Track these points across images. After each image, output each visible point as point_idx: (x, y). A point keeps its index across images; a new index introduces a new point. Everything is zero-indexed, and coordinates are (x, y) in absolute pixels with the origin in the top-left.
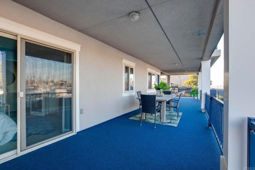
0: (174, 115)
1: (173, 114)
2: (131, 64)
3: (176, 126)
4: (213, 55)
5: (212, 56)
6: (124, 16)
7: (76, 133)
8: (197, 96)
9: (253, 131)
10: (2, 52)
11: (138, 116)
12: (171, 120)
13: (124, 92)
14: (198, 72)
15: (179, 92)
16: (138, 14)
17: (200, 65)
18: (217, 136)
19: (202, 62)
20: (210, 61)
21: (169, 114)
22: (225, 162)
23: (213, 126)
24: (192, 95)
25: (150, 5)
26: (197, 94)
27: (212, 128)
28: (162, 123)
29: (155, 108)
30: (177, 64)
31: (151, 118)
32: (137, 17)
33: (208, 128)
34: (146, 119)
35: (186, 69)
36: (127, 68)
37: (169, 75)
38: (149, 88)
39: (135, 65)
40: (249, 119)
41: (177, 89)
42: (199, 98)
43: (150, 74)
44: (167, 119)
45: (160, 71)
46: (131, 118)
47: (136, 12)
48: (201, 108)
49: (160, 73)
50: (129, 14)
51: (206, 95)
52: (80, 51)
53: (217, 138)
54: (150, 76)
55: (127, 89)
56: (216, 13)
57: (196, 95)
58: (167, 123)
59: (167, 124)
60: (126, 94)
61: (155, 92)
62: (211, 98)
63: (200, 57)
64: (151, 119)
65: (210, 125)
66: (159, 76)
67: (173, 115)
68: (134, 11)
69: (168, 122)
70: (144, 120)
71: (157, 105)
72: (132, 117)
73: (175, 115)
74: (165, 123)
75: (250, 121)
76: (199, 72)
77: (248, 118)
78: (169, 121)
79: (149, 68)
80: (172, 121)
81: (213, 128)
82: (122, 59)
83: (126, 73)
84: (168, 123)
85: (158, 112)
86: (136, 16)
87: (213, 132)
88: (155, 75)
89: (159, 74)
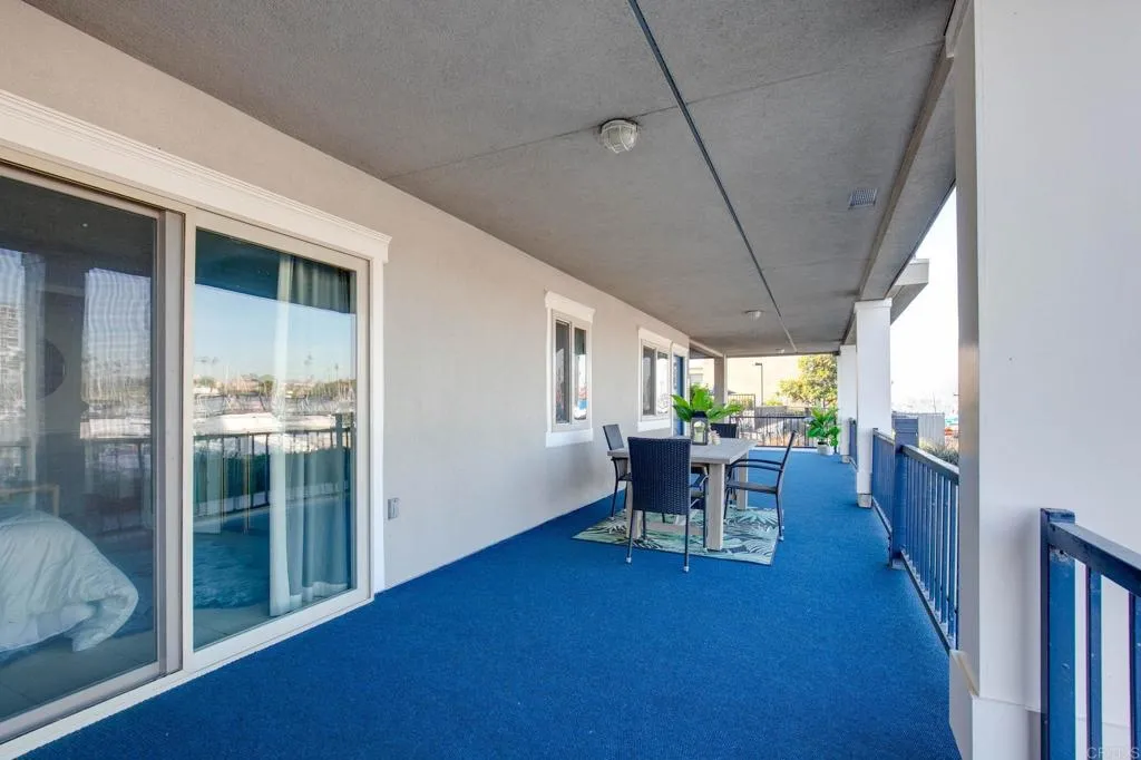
0: (753, 520)
1: (748, 515)
2: (579, 313)
3: (767, 560)
4: (900, 282)
5: (896, 284)
6: (577, 132)
7: (372, 599)
8: (835, 444)
9: (1057, 552)
10: (23, 256)
11: (610, 525)
12: (744, 540)
13: (549, 429)
14: (838, 343)
15: (759, 425)
16: (634, 127)
17: (847, 318)
18: (926, 594)
19: (858, 306)
20: (888, 302)
21: (733, 517)
22: (968, 667)
23: (906, 557)
24: (816, 440)
25: (685, 100)
26: (835, 432)
27: (906, 564)
28: (710, 550)
29: (687, 492)
30: (758, 314)
31: (667, 533)
32: (629, 138)
33: (889, 566)
34: (644, 537)
35: (790, 332)
36: (562, 329)
37: (721, 355)
38: (645, 412)
39: (595, 316)
40: (1047, 515)
41: (752, 413)
42: (843, 448)
43: (649, 353)
44: (730, 536)
45: (687, 341)
46: (581, 536)
47: (628, 120)
48: (855, 490)
49: (688, 350)
50: (601, 126)
51: (876, 438)
52: (386, 260)
53: (927, 598)
54: (648, 359)
55: (563, 415)
56: (923, 134)
57: (831, 436)
58: (730, 552)
59: (729, 555)
60: (557, 437)
61: (668, 426)
62: (901, 451)
63: (853, 286)
64: (665, 536)
65: (897, 556)
66: (681, 359)
67: (749, 519)
68: (620, 116)
69: (732, 546)
70: (638, 542)
71: (692, 478)
72: (584, 530)
73: (758, 519)
74: (724, 550)
75: (1049, 520)
76: (843, 344)
77: (1042, 510)
78: (736, 543)
79: (648, 328)
80: (749, 544)
81: (910, 563)
82: (545, 292)
83: (557, 350)
84: (734, 550)
85: (696, 506)
86: (628, 135)
87: (908, 579)
88: (666, 358)
89: (684, 352)
